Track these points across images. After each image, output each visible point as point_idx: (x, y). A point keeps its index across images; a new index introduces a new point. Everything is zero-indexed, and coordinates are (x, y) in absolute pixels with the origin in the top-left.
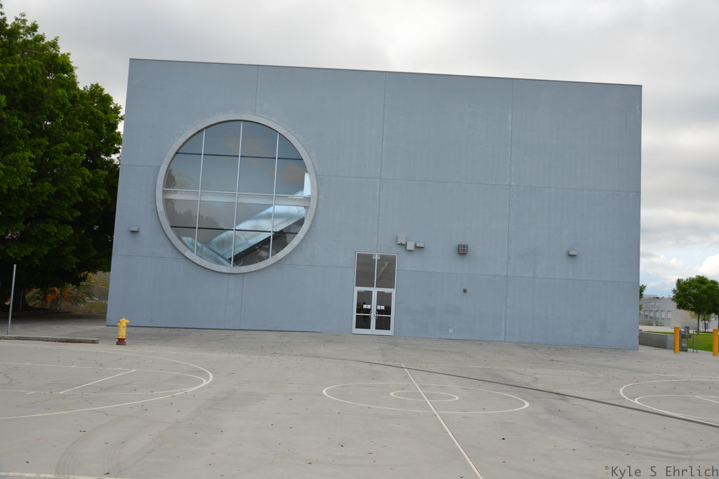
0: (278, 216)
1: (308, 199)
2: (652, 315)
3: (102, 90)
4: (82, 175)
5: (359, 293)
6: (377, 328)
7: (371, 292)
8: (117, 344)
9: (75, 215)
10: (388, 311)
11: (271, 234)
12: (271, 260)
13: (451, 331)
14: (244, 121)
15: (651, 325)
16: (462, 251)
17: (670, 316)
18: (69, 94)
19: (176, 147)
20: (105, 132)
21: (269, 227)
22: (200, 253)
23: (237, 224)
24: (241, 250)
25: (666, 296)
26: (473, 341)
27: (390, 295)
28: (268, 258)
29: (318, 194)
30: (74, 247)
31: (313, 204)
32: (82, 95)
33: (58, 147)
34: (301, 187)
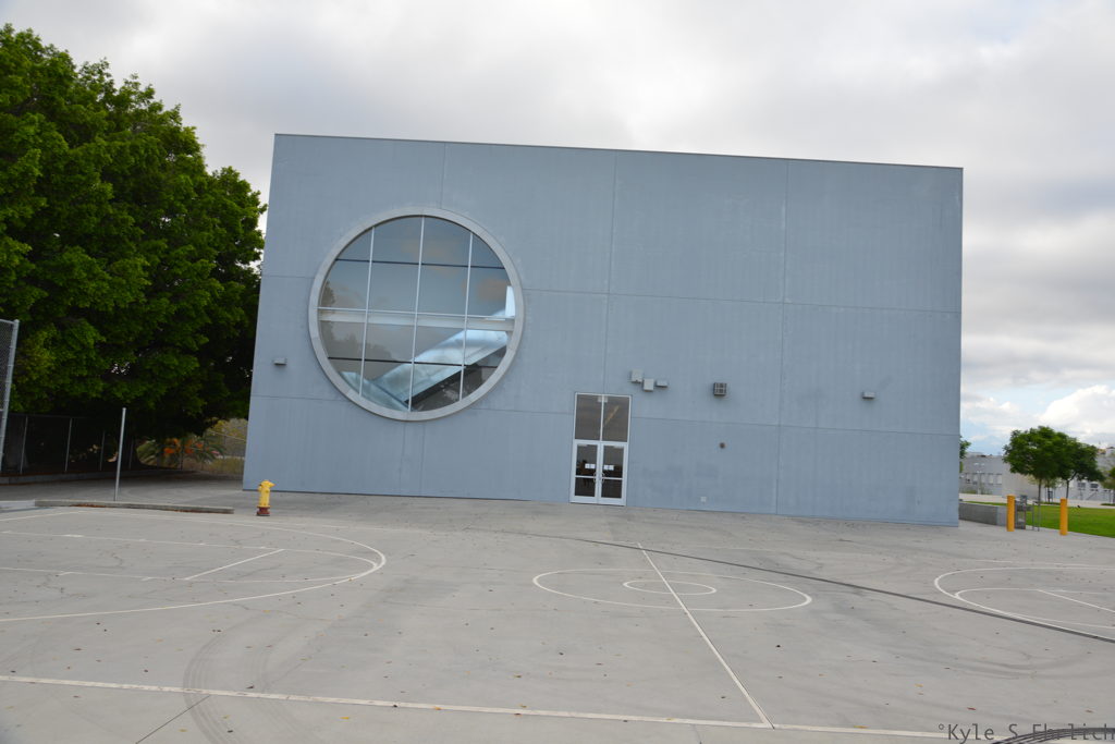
0: (470, 344)
1: (511, 321)
2: (976, 479)
3: (237, 175)
4: (211, 289)
5: (580, 448)
6: (604, 495)
7: (596, 447)
8: (258, 514)
9: (202, 342)
10: (618, 472)
11: (462, 369)
12: (462, 403)
13: (703, 499)
14: (426, 216)
15: (975, 492)
16: (719, 392)
17: (1000, 480)
18: (195, 181)
19: (335, 252)
20: (241, 231)
21: (459, 358)
22: (367, 392)
23: (417, 354)
24: (421, 389)
25: (995, 454)
26: (734, 514)
27: (621, 451)
28: (457, 400)
29: (525, 315)
30: (200, 385)
31: (518, 328)
32: (211, 181)
33: (180, 251)
34: (502, 305)
